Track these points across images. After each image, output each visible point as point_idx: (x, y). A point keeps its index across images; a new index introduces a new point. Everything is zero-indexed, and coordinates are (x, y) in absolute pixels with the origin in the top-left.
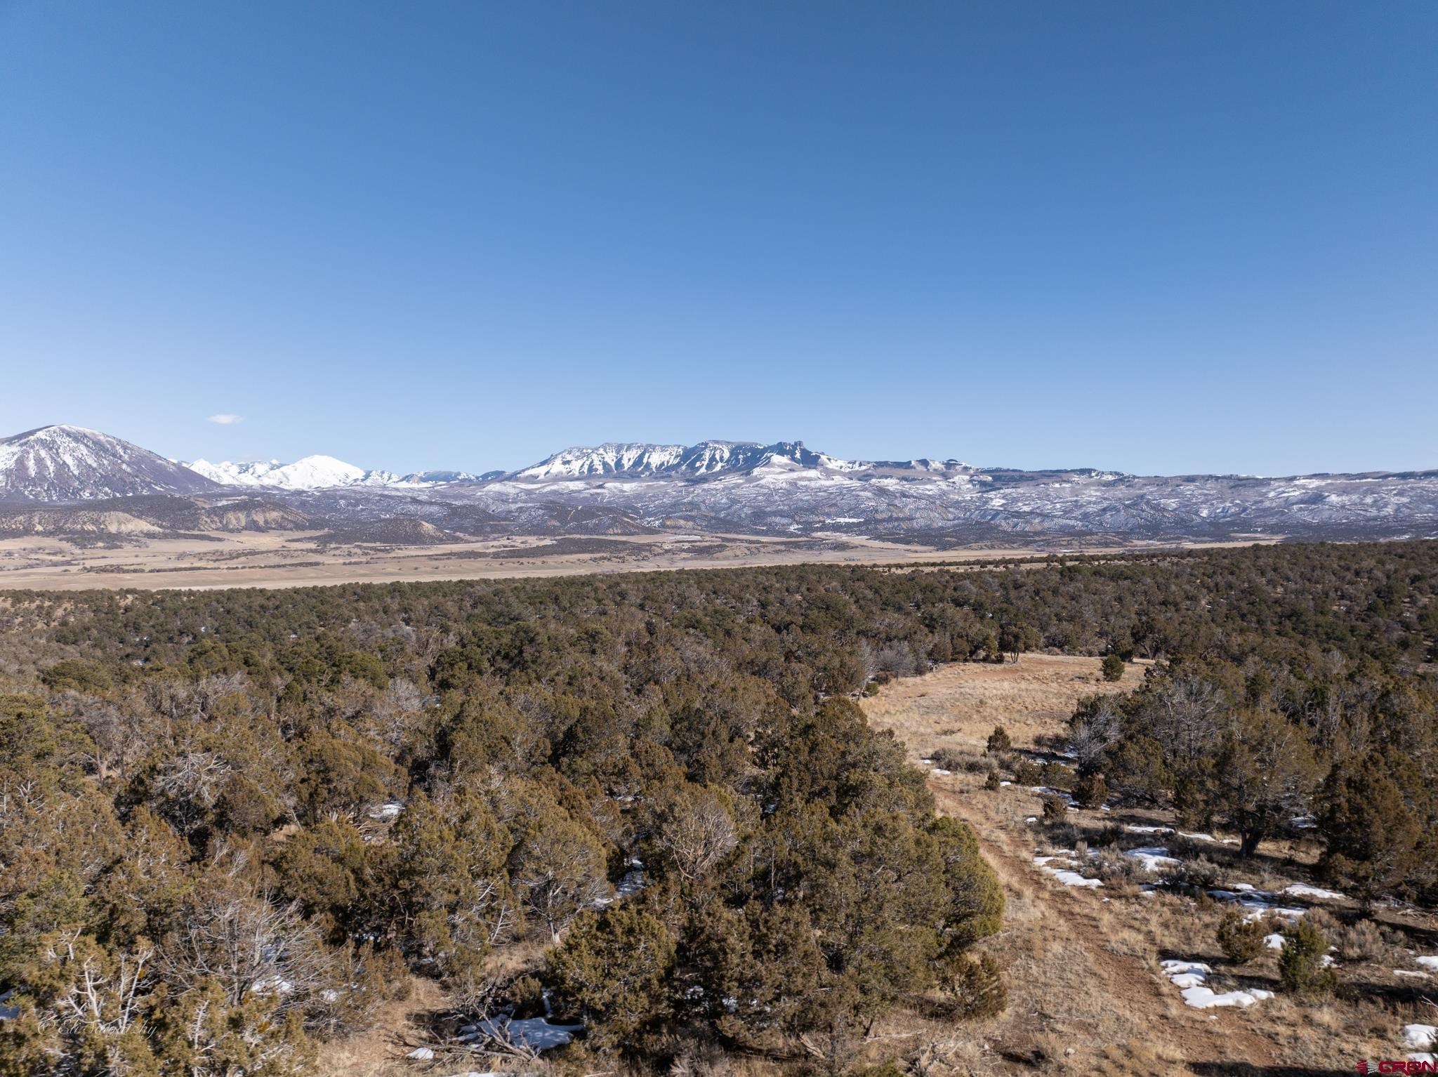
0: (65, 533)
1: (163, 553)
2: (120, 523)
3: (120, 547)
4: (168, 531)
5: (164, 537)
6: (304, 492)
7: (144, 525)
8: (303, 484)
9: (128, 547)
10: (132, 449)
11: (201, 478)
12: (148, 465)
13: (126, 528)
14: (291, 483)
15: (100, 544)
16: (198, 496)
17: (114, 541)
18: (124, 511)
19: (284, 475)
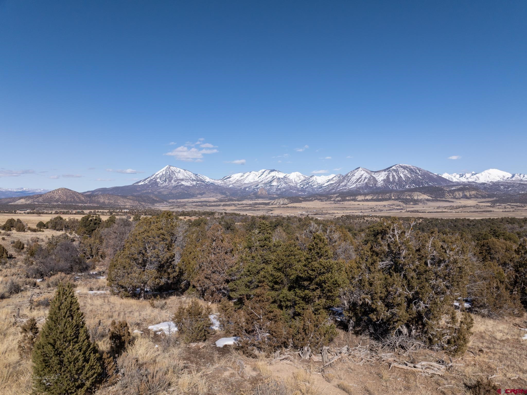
0: (401, 199)
1: (432, 206)
2: (418, 196)
3: (418, 204)
4: (434, 199)
5: (432, 201)
6: (485, 183)
7: (426, 197)
8: (485, 181)
9: (420, 204)
10: (421, 171)
11: (446, 179)
12: (428, 176)
13: (420, 198)
14: (480, 180)
15: (412, 203)
16: (444, 186)
17: (416, 202)
18: (419, 192)
19: (477, 177)
